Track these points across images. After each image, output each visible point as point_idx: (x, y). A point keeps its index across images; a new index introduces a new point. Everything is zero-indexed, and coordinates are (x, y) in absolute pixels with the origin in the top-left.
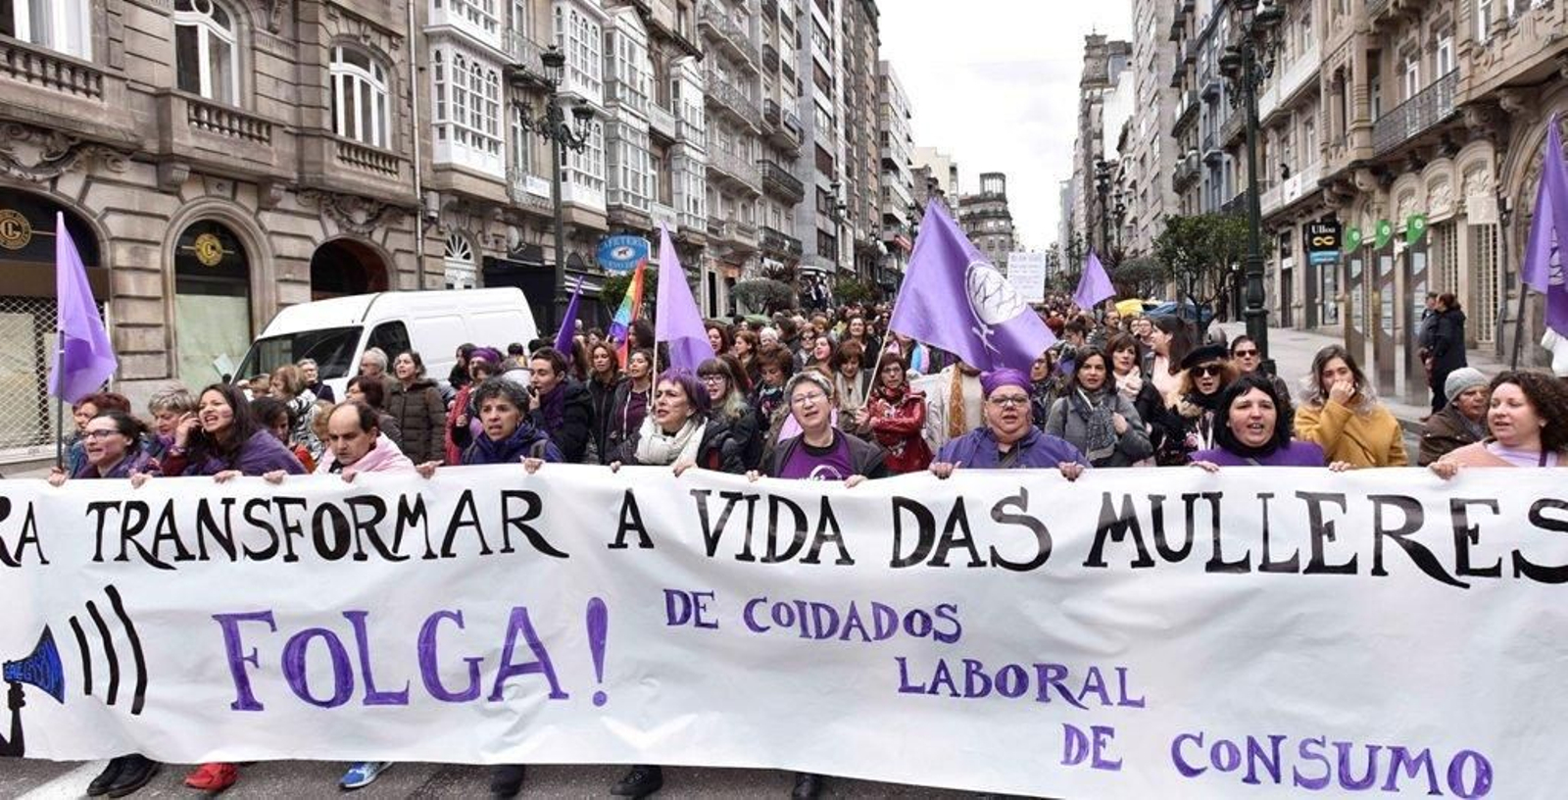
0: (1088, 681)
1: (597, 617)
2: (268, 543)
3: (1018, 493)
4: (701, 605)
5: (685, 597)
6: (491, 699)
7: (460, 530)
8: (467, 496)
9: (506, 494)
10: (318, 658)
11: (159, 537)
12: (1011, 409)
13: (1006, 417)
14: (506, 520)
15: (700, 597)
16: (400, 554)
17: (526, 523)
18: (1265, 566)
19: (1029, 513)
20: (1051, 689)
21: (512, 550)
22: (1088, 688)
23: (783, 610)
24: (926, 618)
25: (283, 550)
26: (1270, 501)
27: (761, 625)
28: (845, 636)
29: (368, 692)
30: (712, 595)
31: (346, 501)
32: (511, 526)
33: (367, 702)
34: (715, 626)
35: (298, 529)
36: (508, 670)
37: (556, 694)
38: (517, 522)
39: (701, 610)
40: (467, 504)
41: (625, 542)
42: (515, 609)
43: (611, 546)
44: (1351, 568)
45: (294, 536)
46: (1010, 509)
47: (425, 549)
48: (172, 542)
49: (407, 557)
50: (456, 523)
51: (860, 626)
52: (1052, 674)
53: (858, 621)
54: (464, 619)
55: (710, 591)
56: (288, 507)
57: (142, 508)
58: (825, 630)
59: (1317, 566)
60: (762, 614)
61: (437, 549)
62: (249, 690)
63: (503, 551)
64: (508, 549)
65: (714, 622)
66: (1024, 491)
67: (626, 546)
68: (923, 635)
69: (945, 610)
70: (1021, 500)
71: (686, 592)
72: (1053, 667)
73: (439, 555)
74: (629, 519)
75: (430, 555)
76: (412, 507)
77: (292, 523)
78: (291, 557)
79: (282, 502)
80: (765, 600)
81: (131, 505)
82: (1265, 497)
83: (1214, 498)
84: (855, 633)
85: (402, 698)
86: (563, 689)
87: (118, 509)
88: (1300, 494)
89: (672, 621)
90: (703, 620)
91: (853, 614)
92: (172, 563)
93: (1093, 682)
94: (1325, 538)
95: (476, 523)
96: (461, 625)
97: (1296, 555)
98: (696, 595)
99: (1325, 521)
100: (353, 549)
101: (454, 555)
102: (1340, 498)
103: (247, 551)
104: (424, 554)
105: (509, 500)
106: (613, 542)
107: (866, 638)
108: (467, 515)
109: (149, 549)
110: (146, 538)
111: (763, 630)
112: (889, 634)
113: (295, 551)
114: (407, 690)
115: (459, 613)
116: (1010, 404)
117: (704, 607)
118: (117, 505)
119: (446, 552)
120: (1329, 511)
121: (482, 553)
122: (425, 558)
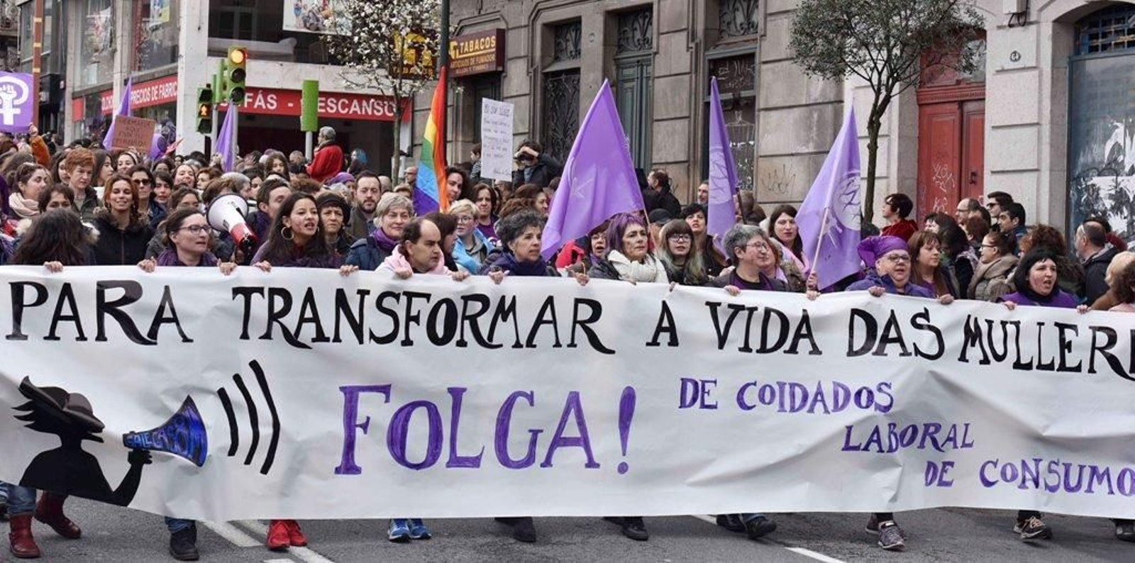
0: (950, 434)
1: (628, 402)
2: (390, 329)
3: (923, 311)
4: (706, 390)
5: (696, 384)
6: (543, 465)
7: (542, 326)
8: (550, 301)
9: (578, 301)
10: (419, 426)
11: (302, 320)
12: (902, 264)
13: (898, 270)
14: (575, 321)
15: (706, 384)
16: (494, 343)
17: (588, 325)
18: (1040, 367)
19: (931, 324)
20: (928, 441)
21: (575, 346)
22: (949, 439)
23: (768, 391)
24: (870, 393)
25: (401, 335)
26: (1042, 327)
27: (749, 405)
28: (811, 410)
29: (451, 456)
30: (715, 382)
31: (463, 297)
32: (578, 326)
33: (449, 465)
34: (714, 407)
35: (416, 319)
36: (559, 441)
37: (591, 464)
38: (583, 323)
39: (706, 395)
40: (549, 306)
41: (658, 341)
42: (571, 393)
43: (648, 344)
44: (1078, 369)
45: (412, 324)
46: (920, 321)
47: (515, 339)
48: (313, 325)
49: (500, 346)
50: (539, 321)
51: (823, 400)
52: (932, 429)
53: (822, 397)
54: (535, 399)
55: (713, 379)
56: (414, 299)
57: (285, 294)
58: (797, 406)
59: (1063, 367)
60: (751, 397)
61: (523, 341)
62: (353, 456)
63: (569, 346)
64: (572, 345)
65: (714, 403)
66: (926, 310)
67: (658, 344)
68: (867, 407)
69: (883, 387)
70: (925, 315)
71: (697, 380)
72: (933, 425)
73: (524, 346)
74: (666, 324)
75: (518, 345)
76: (507, 305)
77: (414, 313)
78: (407, 342)
79: (410, 295)
80: (755, 384)
81: (273, 292)
82: (1041, 324)
83: (1017, 324)
84: (819, 406)
85: (475, 462)
86: (596, 460)
87: (262, 294)
88: (1057, 324)
89: (683, 404)
90: (706, 403)
91: (819, 392)
92: (309, 343)
93: (952, 436)
94: (1066, 351)
95: (554, 322)
96: (532, 404)
97: (1053, 361)
98: (704, 382)
99: (1067, 340)
100: (457, 337)
101: (535, 346)
102: (1074, 327)
103: (372, 336)
104: (513, 343)
105: (580, 305)
106: (650, 341)
107: (827, 411)
108: (548, 316)
109: (292, 331)
110: (291, 321)
111: (750, 408)
112: (843, 406)
113: (412, 337)
114: (481, 454)
115: (532, 393)
116: (901, 261)
117: (708, 393)
118: (260, 290)
119: (530, 343)
120: (1069, 334)
121: (554, 346)
122: (514, 347)
